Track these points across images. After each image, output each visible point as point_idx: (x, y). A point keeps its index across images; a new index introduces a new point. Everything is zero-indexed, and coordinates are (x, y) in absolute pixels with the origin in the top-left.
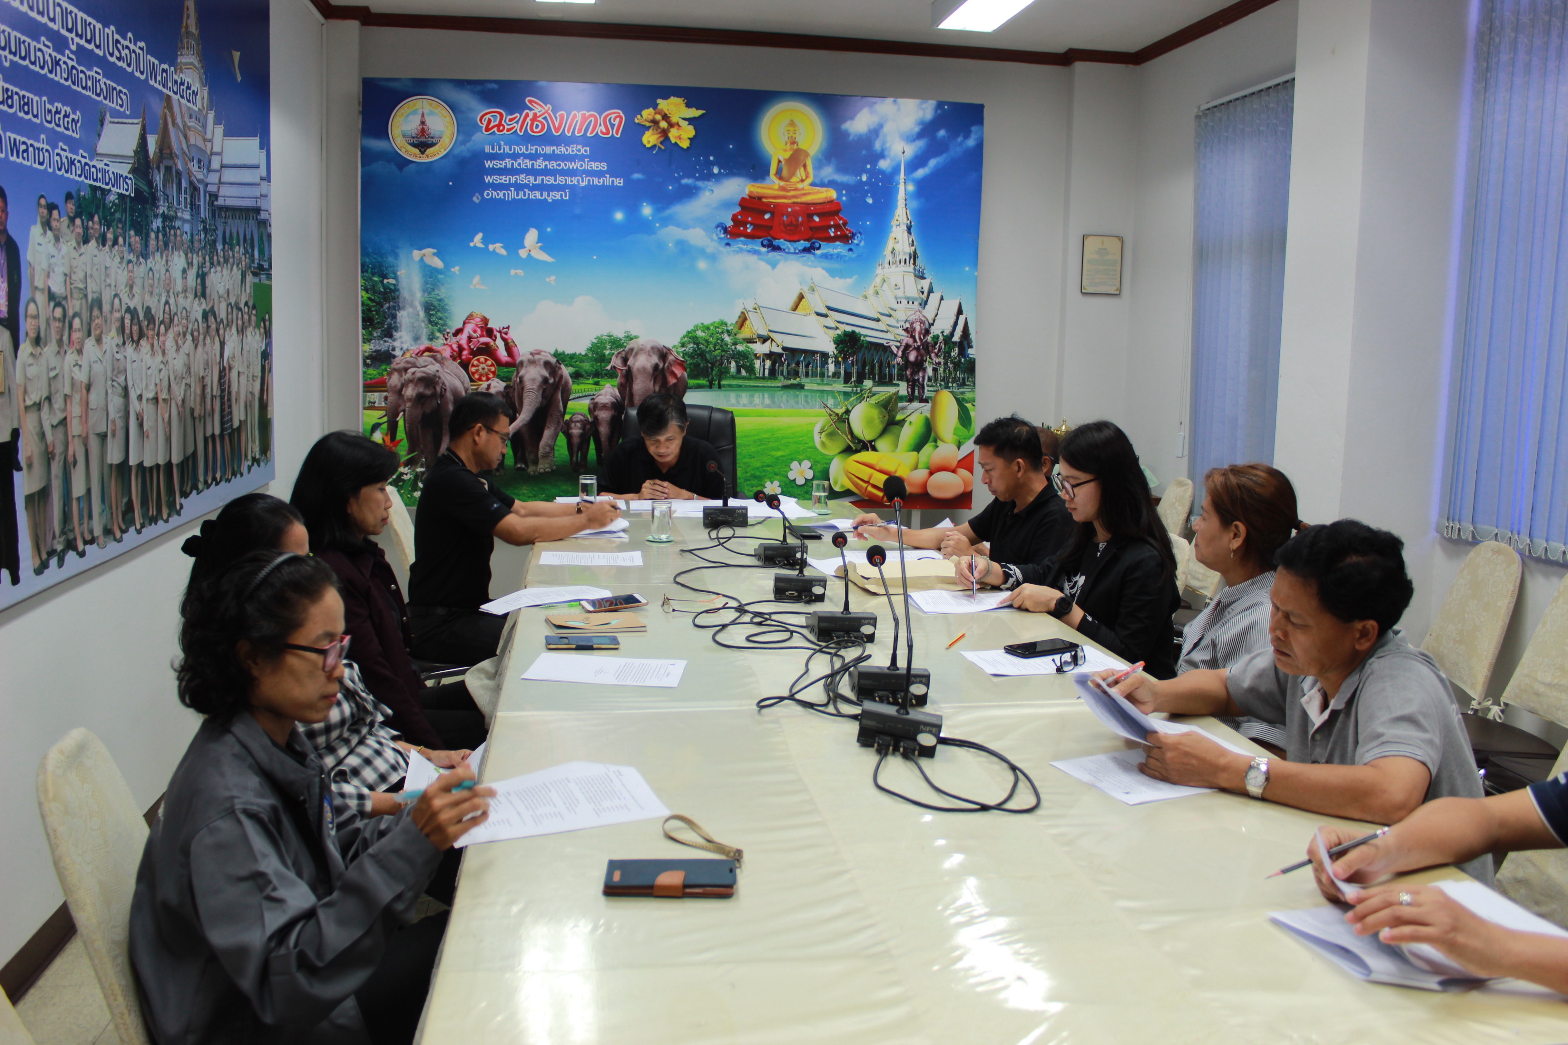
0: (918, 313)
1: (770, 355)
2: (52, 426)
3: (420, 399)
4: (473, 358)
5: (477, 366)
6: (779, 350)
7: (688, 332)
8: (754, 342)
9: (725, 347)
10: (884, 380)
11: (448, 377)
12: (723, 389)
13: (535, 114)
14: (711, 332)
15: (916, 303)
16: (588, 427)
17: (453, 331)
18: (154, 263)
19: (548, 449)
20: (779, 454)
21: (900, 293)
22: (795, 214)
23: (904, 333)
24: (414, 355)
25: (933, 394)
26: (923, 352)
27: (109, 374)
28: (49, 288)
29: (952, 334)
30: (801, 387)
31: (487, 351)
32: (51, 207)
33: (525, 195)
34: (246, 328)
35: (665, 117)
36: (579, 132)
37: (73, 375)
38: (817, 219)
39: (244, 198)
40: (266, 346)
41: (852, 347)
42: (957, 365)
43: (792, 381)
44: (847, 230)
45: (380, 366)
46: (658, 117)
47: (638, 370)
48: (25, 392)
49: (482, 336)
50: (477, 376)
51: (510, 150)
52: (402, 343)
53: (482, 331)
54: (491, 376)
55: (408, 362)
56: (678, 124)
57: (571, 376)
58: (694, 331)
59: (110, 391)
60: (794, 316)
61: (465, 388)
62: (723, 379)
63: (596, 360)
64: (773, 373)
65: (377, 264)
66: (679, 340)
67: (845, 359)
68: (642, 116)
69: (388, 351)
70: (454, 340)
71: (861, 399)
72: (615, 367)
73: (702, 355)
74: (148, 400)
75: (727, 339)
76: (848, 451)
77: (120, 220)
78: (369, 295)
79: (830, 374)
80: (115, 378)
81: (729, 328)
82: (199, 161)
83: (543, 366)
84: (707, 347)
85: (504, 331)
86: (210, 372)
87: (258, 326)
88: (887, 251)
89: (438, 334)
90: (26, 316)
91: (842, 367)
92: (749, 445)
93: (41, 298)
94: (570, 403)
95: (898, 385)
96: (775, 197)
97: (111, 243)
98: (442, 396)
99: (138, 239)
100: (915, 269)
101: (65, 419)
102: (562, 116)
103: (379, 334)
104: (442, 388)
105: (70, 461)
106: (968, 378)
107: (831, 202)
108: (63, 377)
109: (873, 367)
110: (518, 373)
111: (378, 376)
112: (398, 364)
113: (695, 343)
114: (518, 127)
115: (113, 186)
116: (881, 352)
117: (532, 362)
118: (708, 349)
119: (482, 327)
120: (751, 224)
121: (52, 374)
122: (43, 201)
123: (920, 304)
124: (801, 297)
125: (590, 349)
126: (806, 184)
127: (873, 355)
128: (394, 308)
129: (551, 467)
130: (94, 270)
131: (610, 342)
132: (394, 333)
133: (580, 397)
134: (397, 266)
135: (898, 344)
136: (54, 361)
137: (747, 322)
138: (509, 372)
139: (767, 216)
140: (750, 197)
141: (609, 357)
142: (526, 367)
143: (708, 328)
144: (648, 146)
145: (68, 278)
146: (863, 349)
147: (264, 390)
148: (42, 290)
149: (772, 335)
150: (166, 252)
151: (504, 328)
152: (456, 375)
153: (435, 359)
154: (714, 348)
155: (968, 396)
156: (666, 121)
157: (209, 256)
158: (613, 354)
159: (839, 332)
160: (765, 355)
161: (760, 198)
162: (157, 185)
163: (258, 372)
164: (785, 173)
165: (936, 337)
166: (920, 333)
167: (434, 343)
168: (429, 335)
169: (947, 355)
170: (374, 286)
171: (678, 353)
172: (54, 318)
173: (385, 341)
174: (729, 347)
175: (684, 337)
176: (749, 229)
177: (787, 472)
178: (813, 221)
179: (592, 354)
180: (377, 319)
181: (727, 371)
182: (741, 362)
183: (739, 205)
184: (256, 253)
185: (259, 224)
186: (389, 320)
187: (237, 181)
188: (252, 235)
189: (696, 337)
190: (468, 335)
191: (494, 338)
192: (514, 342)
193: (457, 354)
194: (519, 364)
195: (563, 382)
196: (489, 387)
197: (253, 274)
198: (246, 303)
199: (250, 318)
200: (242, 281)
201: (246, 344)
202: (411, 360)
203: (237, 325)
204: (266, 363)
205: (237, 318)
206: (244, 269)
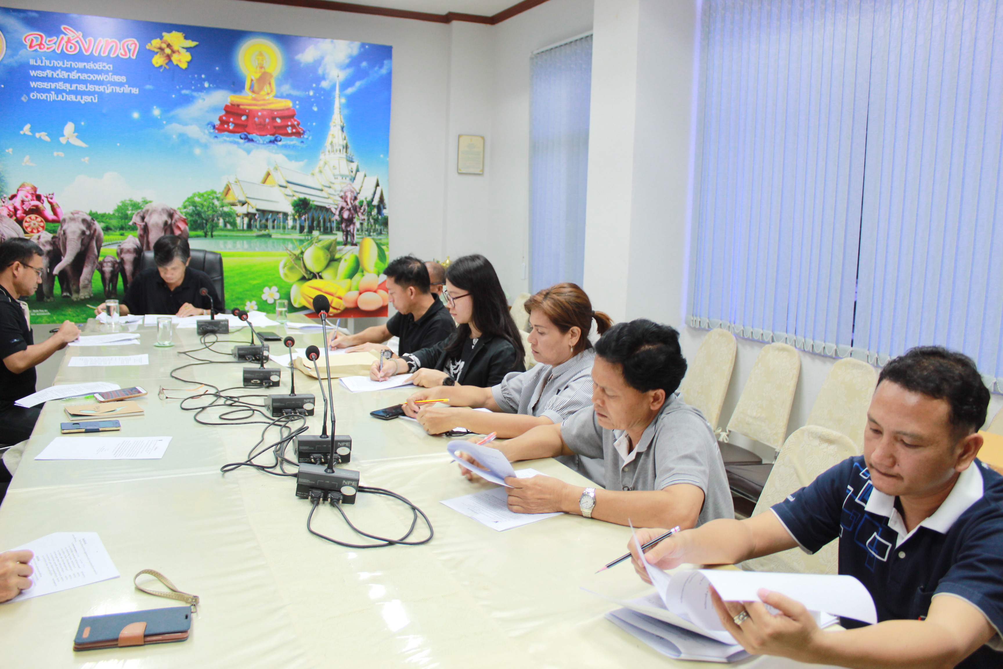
0: (349, 186)
1: (247, 214)
4: (26, 216)
5: (30, 222)
6: (253, 211)
7: (189, 199)
8: (235, 205)
9: (215, 208)
10: (327, 231)
11: (6, 230)
12: (214, 237)
14: (205, 198)
15: (348, 179)
16: (116, 266)
17: (9, 196)
19: (87, 282)
20: (255, 282)
21: (336, 172)
22: (263, 117)
23: (340, 199)
25: (360, 240)
26: (353, 211)
29: (372, 200)
30: (269, 236)
31: (37, 211)
35: (169, 46)
36: (104, 53)
38: (278, 120)
41: (305, 208)
42: (376, 221)
44: (300, 128)
46: (164, 46)
47: (153, 225)
49: (32, 200)
50: (29, 230)
53: (32, 196)
54: (41, 229)
56: (178, 51)
57: (103, 230)
58: (193, 197)
60: (264, 187)
61: (20, 238)
62: (214, 231)
63: (121, 218)
64: (250, 226)
66: (182, 204)
67: (300, 217)
68: (151, 44)
70: (10, 202)
71: (311, 244)
72: (135, 223)
73: (199, 214)
75: (217, 203)
76: (303, 279)
79: (290, 227)
81: (218, 195)
83: (81, 222)
84: (202, 209)
88: (328, 144)
91: (298, 222)
95: (336, 234)
96: (249, 105)
100: (347, 156)
102: (90, 41)
106: (384, 229)
107: (288, 109)
109: (319, 222)
110: (62, 227)
113: (193, 206)
116: (324, 212)
117: (73, 219)
119: (32, 194)
120: (233, 123)
123: (351, 180)
124: (268, 174)
125: (117, 210)
126: (271, 97)
127: (319, 214)
129: (89, 293)
131: (131, 205)
133: (110, 244)
135: (336, 207)
137: (231, 192)
138: (55, 226)
139: (244, 118)
142: (68, 223)
143: (203, 196)
144: (157, 66)
146: (312, 210)
149: (248, 200)
151: (49, 195)
152: (13, 229)
154: (208, 209)
155: (384, 241)
156: (170, 48)
158: (134, 214)
159: (295, 198)
160: (244, 214)
161: (238, 106)
164: (256, 88)
165: (362, 202)
166: (351, 199)
169: (370, 214)
171: (182, 213)
174: (218, 208)
175: (186, 202)
176: (231, 127)
177: (261, 295)
178: (276, 122)
179: (118, 213)
181: (217, 225)
182: (227, 219)
183: (224, 110)
189: (194, 202)
190: (21, 199)
191: (42, 202)
192: (57, 205)
193: (13, 212)
194: (62, 221)
195: (97, 234)
196: (39, 238)
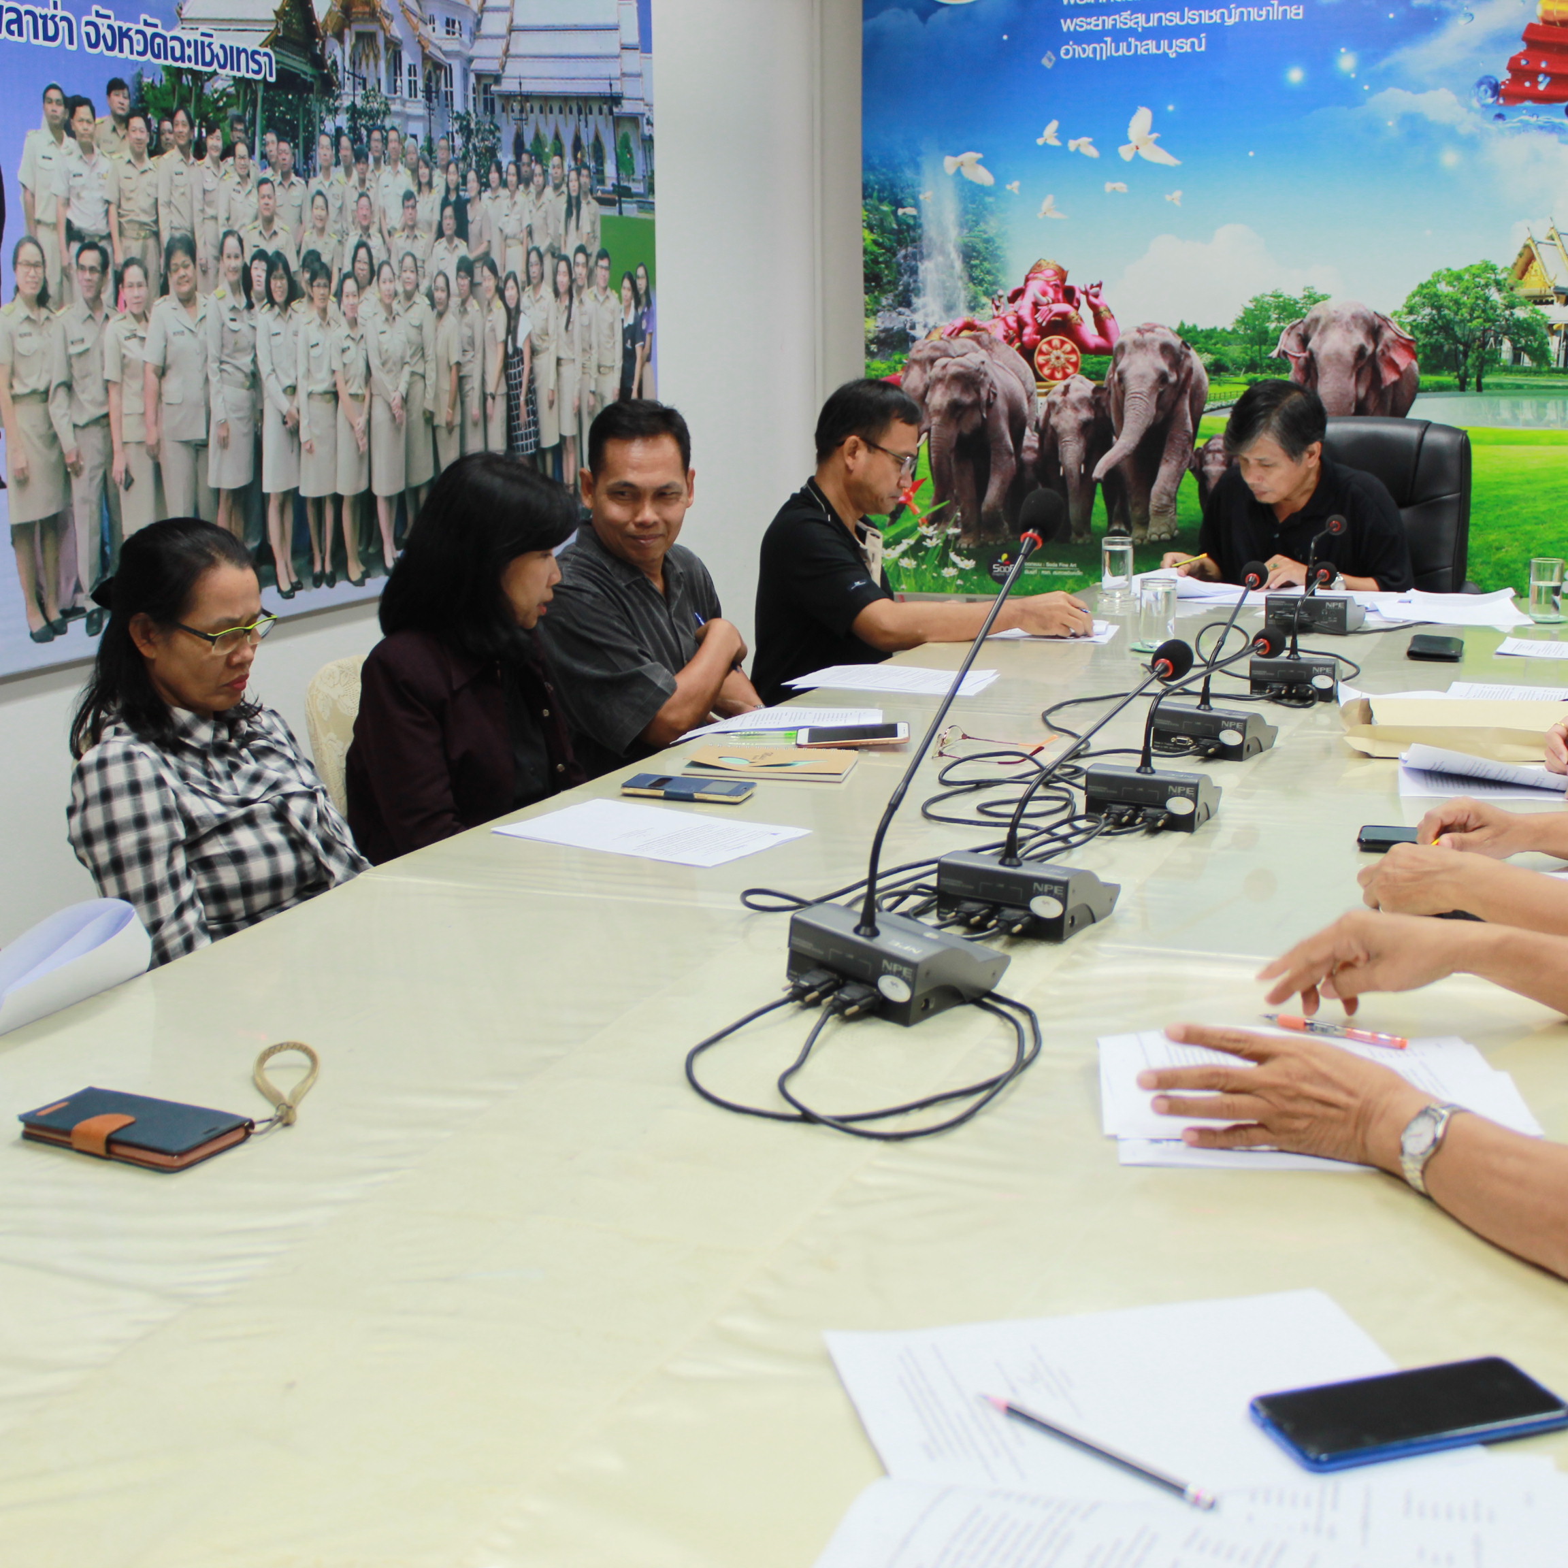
2: (75, 426)
3: (955, 410)
4: (1042, 338)
5: (1048, 353)
7: (1422, 286)
8: (1547, 303)
9: (1490, 312)
11: (1000, 373)
12: (1485, 391)
14: (1464, 284)
17: (1009, 293)
18: (327, 183)
19: (1165, 500)
24: (945, 336)
27: (213, 351)
28: (69, 223)
31: (1064, 326)
32: (72, 104)
33: (1129, 49)
34: (580, 288)
37: (124, 351)
39: (574, 79)
40: (638, 320)
45: (891, 355)
47: (1328, 358)
48: (13, 373)
49: (1055, 301)
50: (1046, 371)
52: (926, 315)
53: (1056, 293)
54: (1070, 370)
55: (935, 348)
57: (1208, 371)
58: (1434, 284)
59: (214, 379)
61: (1027, 391)
62: (1487, 371)
63: (1252, 341)
65: (887, 183)
66: (1404, 301)
69: (904, 330)
70: (1010, 308)
72: (1285, 353)
73: (1446, 328)
74: (310, 395)
75: (1496, 297)
77: (240, 119)
78: (874, 237)
80: (225, 358)
81: (1501, 277)
82: (450, 23)
83: (1158, 353)
84: (1456, 314)
85: (1093, 293)
86: (479, 356)
89: (984, 300)
90: (15, 263)
92: (1534, 499)
93: (51, 240)
94: (1204, 418)
97: (217, 154)
98: (990, 405)
99: (284, 146)
101: (107, 416)
103: (890, 302)
104: (989, 391)
105: (118, 479)
108: (102, 354)
110: (1116, 365)
111: (887, 372)
112: (919, 351)
113: (1433, 307)
115: (223, 67)
117: (1140, 346)
118: (1458, 318)
119: (1056, 285)
120: (1547, 74)
121: (74, 350)
122: (55, 94)
125: (1242, 321)
128: (914, 256)
129: (1170, 532)
130: (176, 194)
131: (1277, 307)
132: (914, 300)
134: (919, 185)
136: (77, 330)
137: (1535, 265)
138: (1100, 363)
140: (1546, 22)
141: (1276, 334)
142: (1130, 354)
143: (1459, 278)
145: (113, 209)
148: (54, 226)
150: (361, 166)
151: (1092, 287)
152: (1013, 370)
153: (979, 343)
154: (1471, 315)
157: (477, 172)
158: (1282, 329)
161: (1564, 24)
162: (335, 63)
163: (616, 359)
167: (977, 315)
168: (970, 302)
170: (882, 220)
171: (1401, 325)
172: (81, 268)
173: (900, 314)
174: (1498, 312)
175: (1414, 296)
176: (1543, 84)
179: (1246, 329)
180: (887, 276)
181: (1494, 357)
182: (1523, 341)
183: (1524, 39)
184: (610, 169)
185: (618, 121)
186: (905, 278)
187: (556, 51)
188: (597, 138)
189: (1436, 295)
190: (1033, 300)
191: (1076, 305)
192: (1109, 311)
193: (1015, 332)
194: (1117, 349)
195: (1193, 380)
196: (1066, 390)
197: (602, 202)
198: (581, 249)
199: (590, 275)
200: (569, 213)
201: (582, 314)
202: (941, 344)
203: (555, 283)
204: (638, 346)
205: (555, 273)
206: (574, 194)
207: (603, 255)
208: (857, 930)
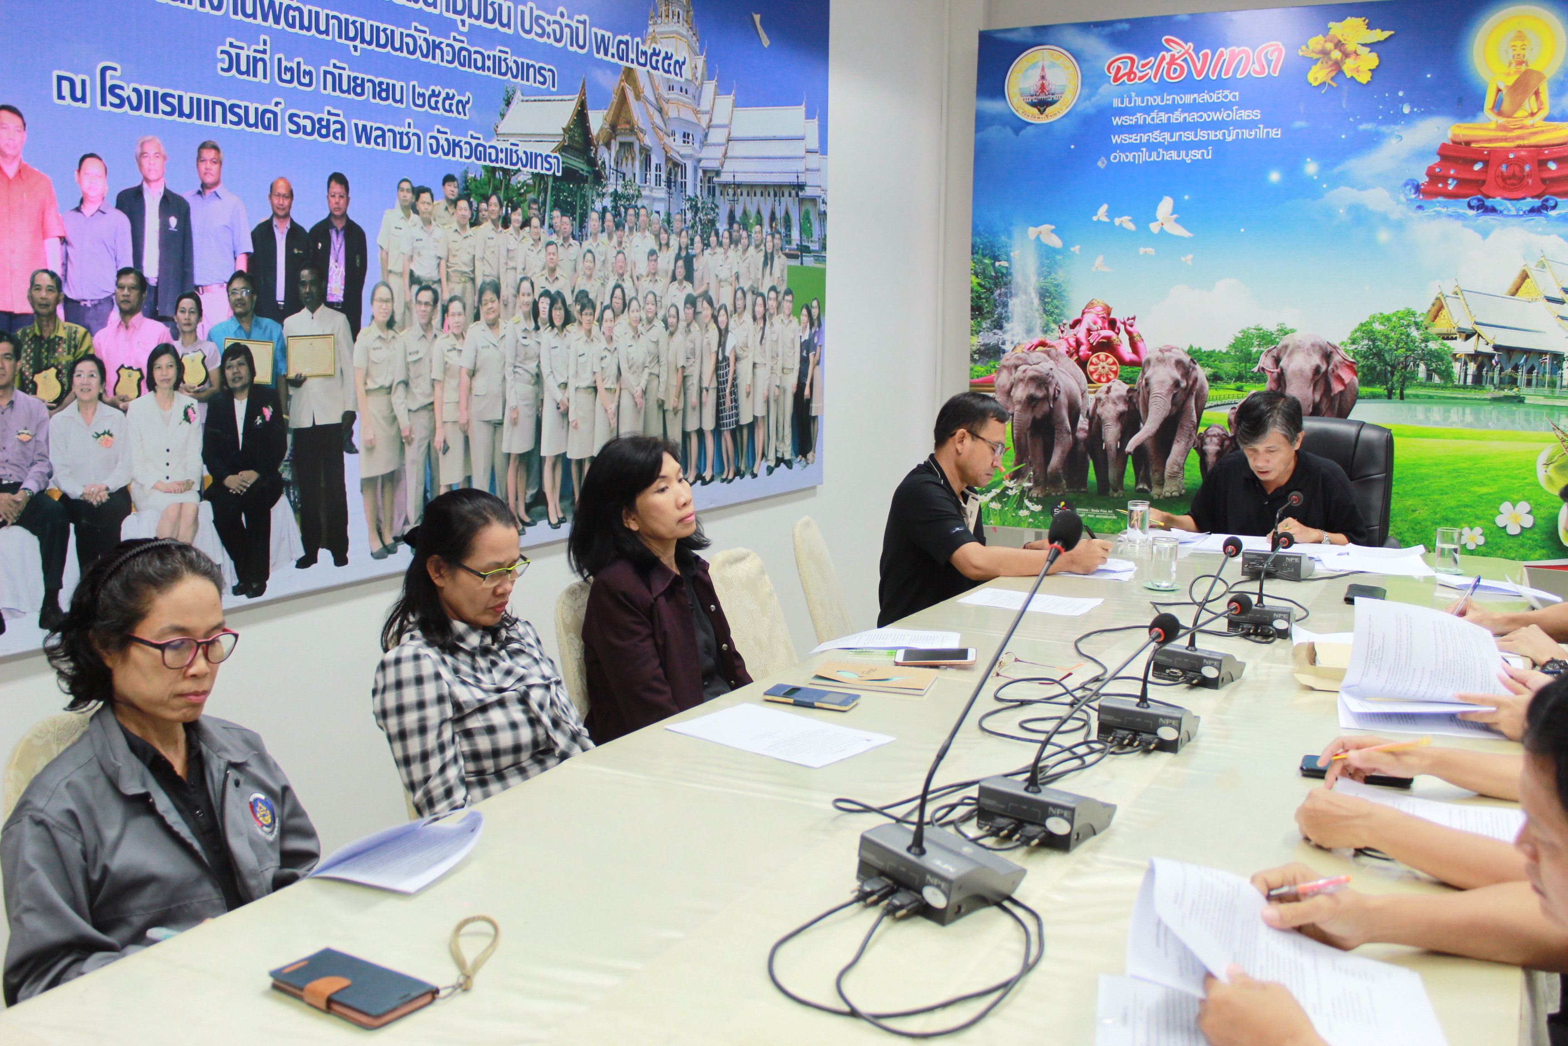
1: (1475, 356)
2: (409, 410)
3: (1031, 401)
4: (1093, 354)
5: (1097, 364)
6: (1489, 350)
7: (1362, 325)
8: (1452, 339)
9: (1411, 344)
11: (1063, 376)
13: (1173, 56)
14: (1392, 324)
16: (1227, 443)
17: (1071, 322)
18: (595, 245)
19: (1176, 468)
20: (1483, 490)
22: (1519, 162)
24: (1025, 351)
27: (510, 359)
28: (412, 273)
30: (1520, 400)
31: (1108, 346)
32: (418, 192)
33: (1158, 157)
34: (771, 315)
35: (1339, 45)
36: (1227, 73)
37: (447, 359)
38: (1552, 166)
39: (772, 173)
40: (812, 337)
43: (1507, 392)
45: (988, 362)
46: (1330, 46)
47: (1293, 373)
48: (367, 374)
49: (1103, 328)
50: (1095, 376)
51: (1142, 102)
52: (1013, 335)
53: (1103, 322)
54: (1112, 376)
55: (1019, 358)
56: (1355, 52)
58: (1370, 323)
59: (509, 378)
60: (1512, 303)
61: (1081, 390)
62: (1407, 386)
63: (1240, 360)
64: (1478, 380)
65: (989, 245)
66: (1349, 335)
68: (1307, 47)
69: (997, 345)
70: (1072, 332)
72: (1263, 369)
73: (1379, 355)
74: (577, 389)
75: (1415, 334)
77: (535, 201)
78: (978, 281)
80: (518, 364)
81: (1418, 320)
82: (686, 135)
83: (1174, 366)
84: (1386, 345)
85: (1130, 322)
86: (698, 361)
87: (796, 313)
89: (1053, 326)
90: (372, 299)
92: (1440, 477)
93: (399, 284)
94: (1205, 412)
96: (1490, 141)
97: (518, 225)
98: (1055, 399)
99: (566, 219)
101: (432, 403)
102: (1205, 56)
103: (988, 325)
104: (1055, 389)
105: (438, 447)
108: (431, 361)
110: (1144, 373)
111: (986, 374)
112: (1007, 360)
113: (1369, 339)
114: (1151, 73)
115: (525, 166)
117: (1161, 361)
118: (1387, 348)
119: (1104, 318)
120: (1454, 178)
121: (411, 358)
122: (405, 185)
124: (1525, 276)
125: (1233, 346)
126: (1538, 120)
128: (1006, 294)
129: (1178, 489)
130: (488, 252)
131: (1258, 337)
132: (1005, 325)
133: (1217, 405)
134: (1011, 247)
136: (414, 345)
137: (1444, 312)
138: (1133, 372)
139: (1477, 167)
140: (1454, 142)
141: (1257, 355)
142: (1154, 366)
143: (1389, 320)
144: (1315, 84)
145: (443, 263)
147: (805, 385)
148: (401, 275)
149: (1479, 329)
150: (619, 233)
151: (1128, 319)
152: (1072, 375)
153: (1049, 355)
154: (1397, 346)
156: (1340, 50)
157: (701, 237)
160: (1468, 355)
161: (1468, 143)
162: (604, 163)
163: (795, 364)
164: (1506, 106)
167: (1048, 336)
168: (1043, 328)
170: (984, 270)
171: (1347, 351)
172: (419, 302)
173: (995, 334)
174: (1417, 344)
175: (1356, 331)
176: (1451, 185)
177: (1494, 516)
178: (1549, 170)
179: (1236, 352)
180: (986, 307)
181: (1413, 376)
182: (1434, 365)
183: (1439, 154)
184: (795, 234)
185: (802, 201)
186: (999, 309)
187: (760, 154)
188: (787, 213)
189: (1372, 331)
190: (1087, 327)
191: (1117, 331)
192: (1140, 336)
193: (1074, 349)
194: (1145, 363)
195: (1198, 386)
196: (1109, 390)
197: (789, 256)
198: (773, 288)
199: (779, 305)
200: (765, 264)
201: (772, 333)
202: (1023, 355)
203: (754, 312)
204: (811, 355)
205: (754, 305)
206: (769, 251)
207: (788, 292)
208: (909, 849)
